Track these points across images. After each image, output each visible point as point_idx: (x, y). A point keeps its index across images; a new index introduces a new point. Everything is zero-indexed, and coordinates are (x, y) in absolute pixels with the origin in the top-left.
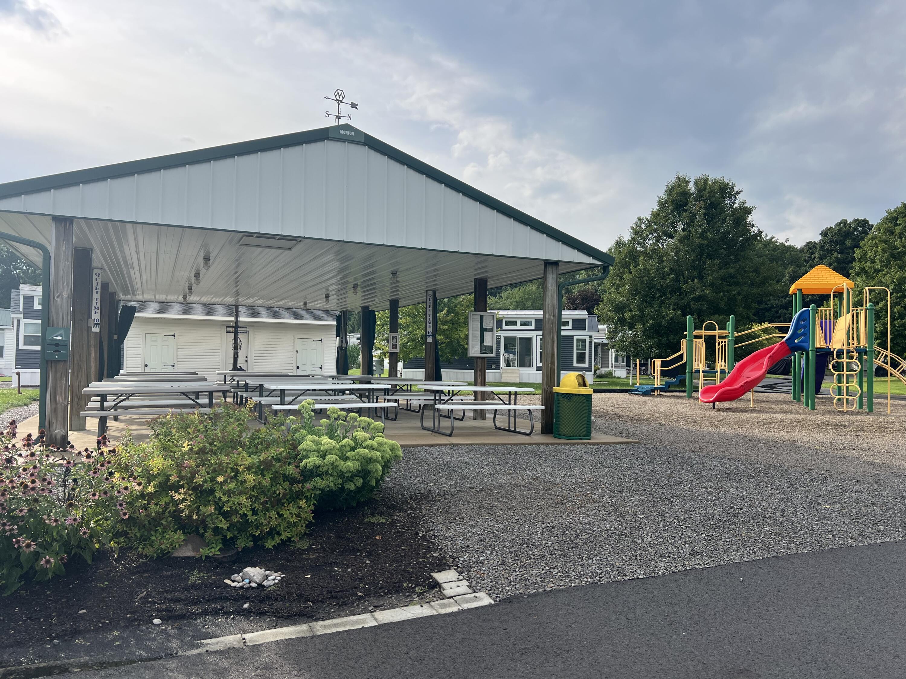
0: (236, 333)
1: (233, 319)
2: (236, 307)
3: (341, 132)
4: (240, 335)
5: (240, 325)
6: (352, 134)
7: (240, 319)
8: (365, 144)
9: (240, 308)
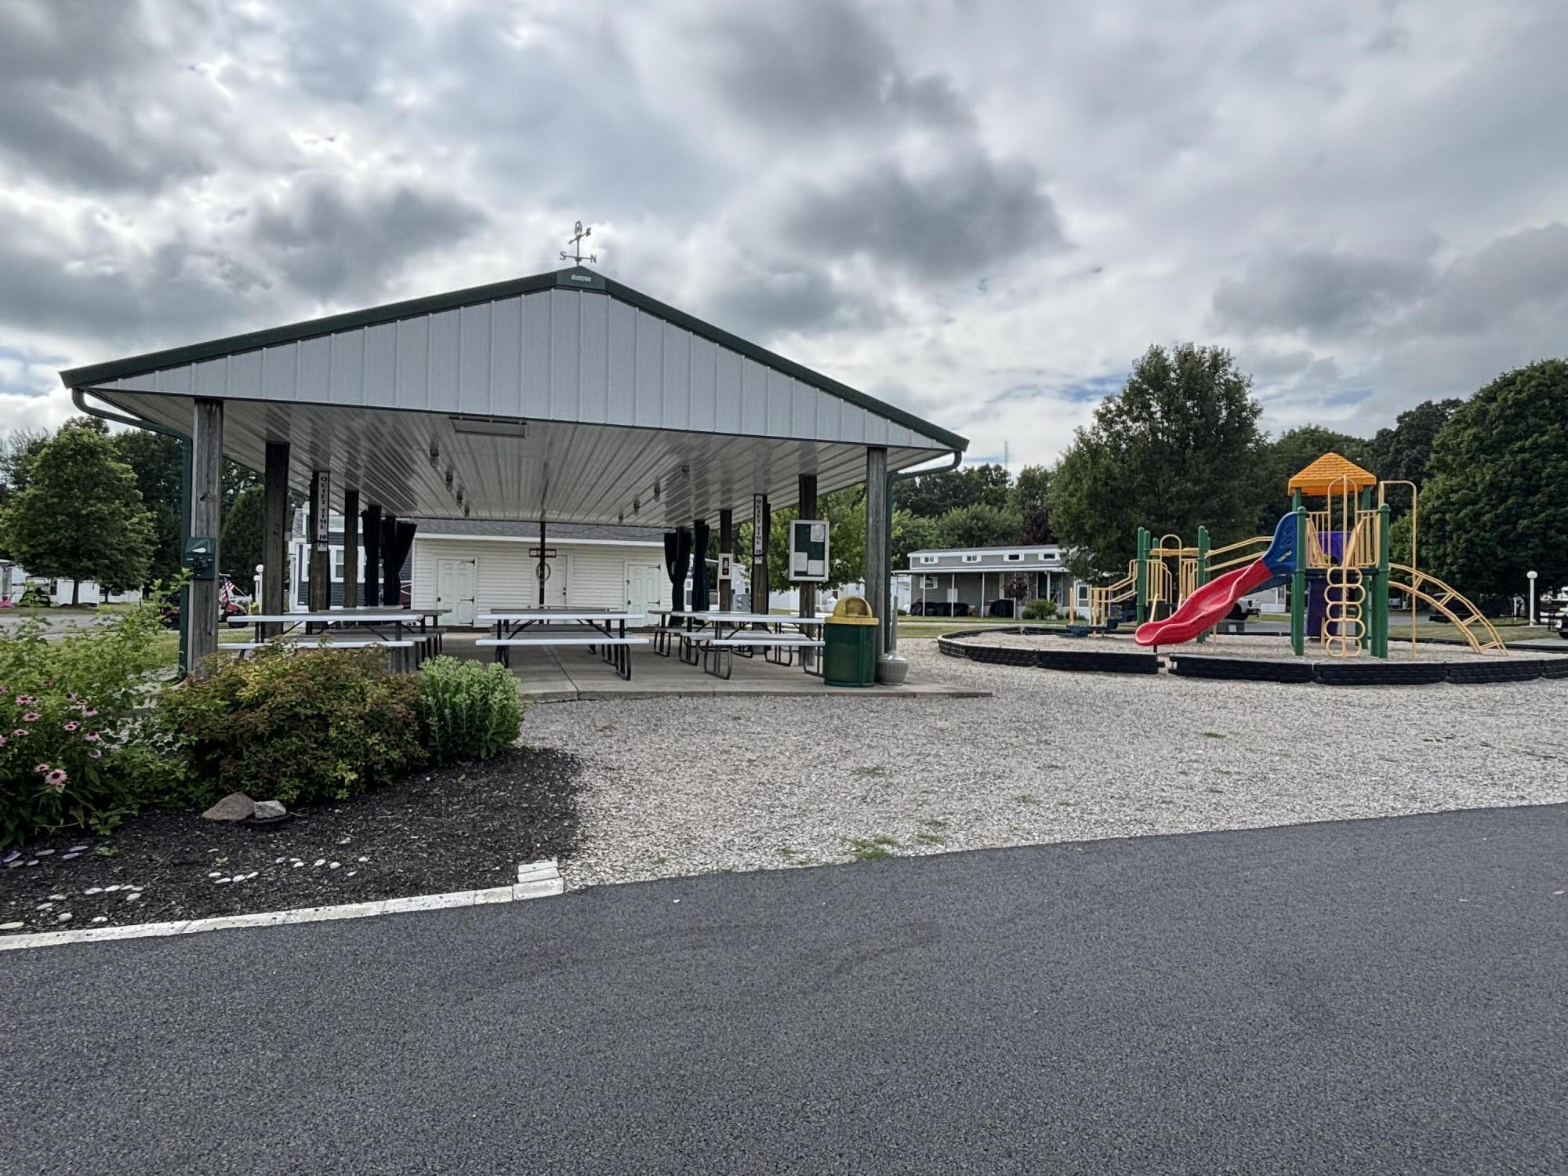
0: (543, 557)
1: (538, 540)
2: (543, 524)
3: (574, 277)
4: (547, 561)
5: (547, 547)
6: (589, 279)
7: (547, 540)
8: (606, 292)
9: (547, 527)
